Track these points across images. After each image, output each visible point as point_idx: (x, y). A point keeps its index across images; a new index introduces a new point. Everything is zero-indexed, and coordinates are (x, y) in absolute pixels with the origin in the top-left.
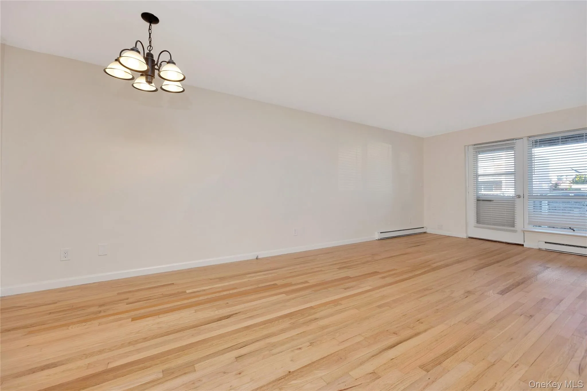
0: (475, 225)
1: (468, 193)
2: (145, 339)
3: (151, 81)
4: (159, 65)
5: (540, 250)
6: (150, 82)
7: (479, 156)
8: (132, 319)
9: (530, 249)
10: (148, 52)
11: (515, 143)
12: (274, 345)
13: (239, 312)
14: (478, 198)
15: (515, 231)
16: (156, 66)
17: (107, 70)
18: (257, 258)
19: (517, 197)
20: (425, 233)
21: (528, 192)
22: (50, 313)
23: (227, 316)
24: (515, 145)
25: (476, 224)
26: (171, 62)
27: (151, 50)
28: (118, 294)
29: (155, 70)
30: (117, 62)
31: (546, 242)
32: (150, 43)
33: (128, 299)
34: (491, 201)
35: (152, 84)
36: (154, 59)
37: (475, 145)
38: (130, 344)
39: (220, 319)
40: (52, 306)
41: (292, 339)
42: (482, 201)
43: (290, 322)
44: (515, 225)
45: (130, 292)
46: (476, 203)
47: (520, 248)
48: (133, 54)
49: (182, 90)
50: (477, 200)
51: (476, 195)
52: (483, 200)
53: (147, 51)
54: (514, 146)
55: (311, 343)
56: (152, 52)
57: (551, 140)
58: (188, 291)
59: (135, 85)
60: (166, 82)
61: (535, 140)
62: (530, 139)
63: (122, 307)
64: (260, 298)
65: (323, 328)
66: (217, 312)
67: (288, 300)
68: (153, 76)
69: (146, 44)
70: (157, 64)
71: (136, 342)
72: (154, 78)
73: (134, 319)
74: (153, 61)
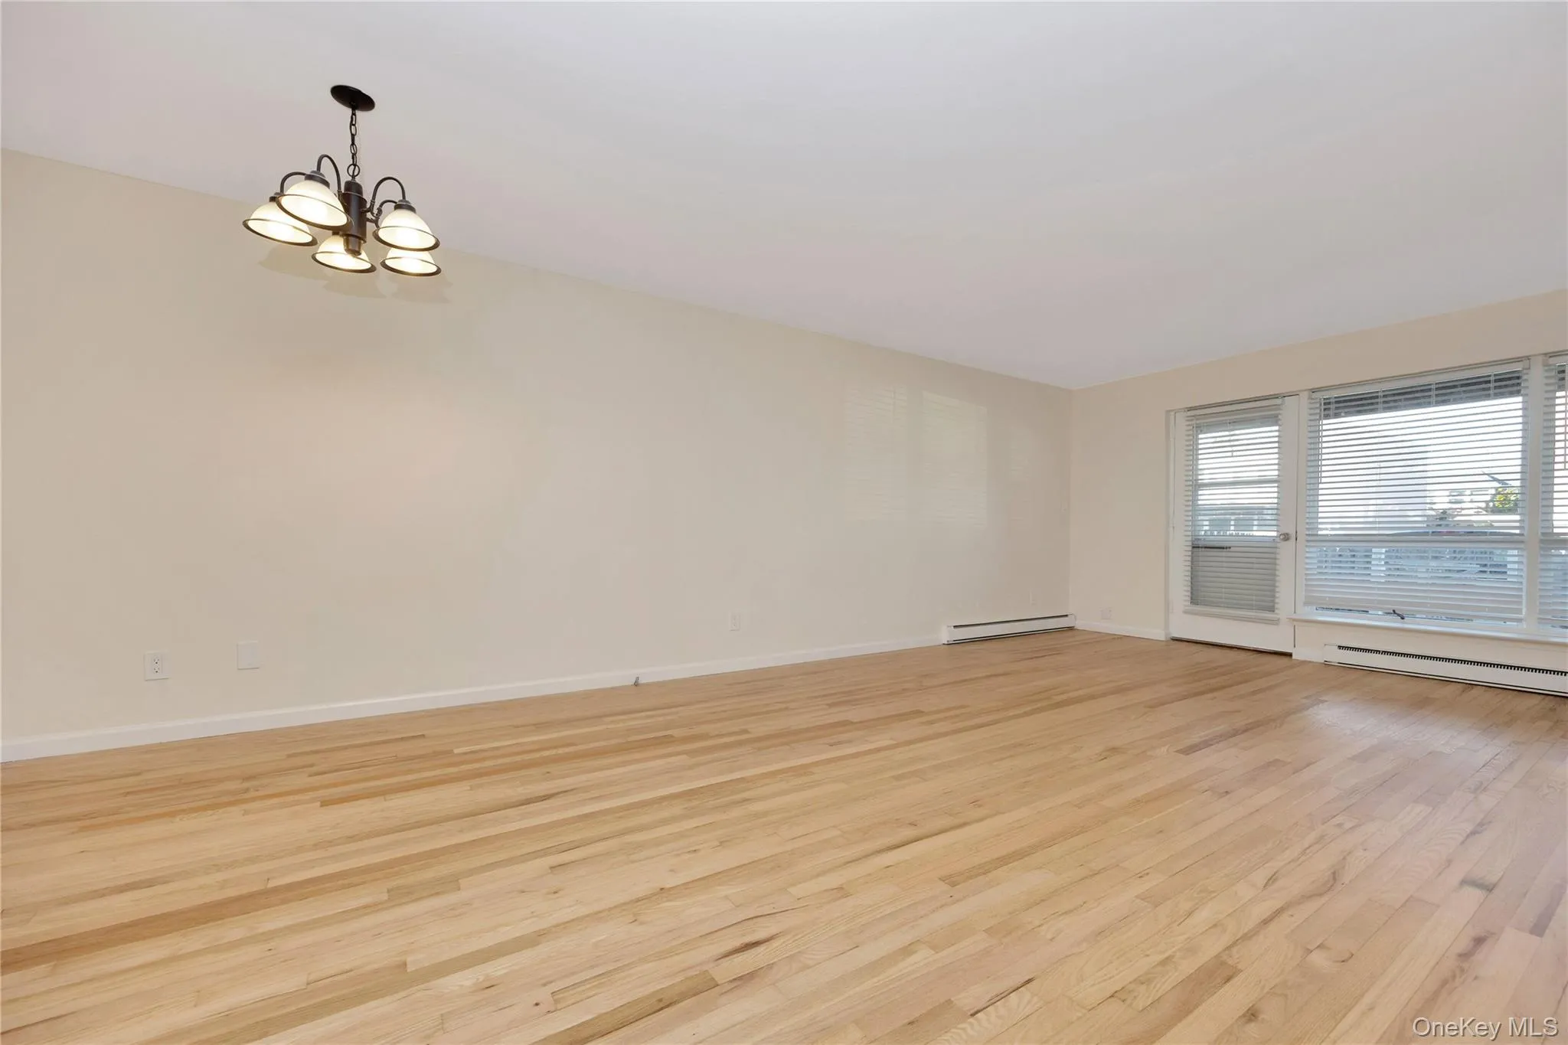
0: (1187, 608)
1: (1171, 529)
2: (352, 839)
3: (357, 249)
4: (375, 211)
5: (1327, 664)
6: (355, 253)
7: (1201, 436)
8: (322, 802)
9: (1304, 663)
10: (350, 179)
11: (1282, 404)
12: (640, 846)
13: (572, 790)
14: (1196, 543)
15: (1275, 622)
16: (369, 213)
17: (251, 224)
18: (636, 684)
19: (1282, 537)
20: (1071, 628)
21: (1307, 526)
22: (128, 793)
23: (544, 796)
24: (1280, 409)
25: (1188, 606)
26: (403, 205)
27: (355, 174)
28: (289, 756)
29: (368, 223)
30: (274, 205)
31: (1340, 647)
32: (353, 158)
33: (312, 765)
34: (1223, 548)
35: (359, 257)
36: (364, 197)
37: (1190, 409)
38: (316, 846)
39: (528, 802)
40: (132, 780)
41: (682, 835)
42: (1203, 549)
43: (686, 806)
44: (1276, 606)
45: (316, 752)
46: (1190, 553)
47: (1284, 660)
48: (314, 189)
49: (434, 269)
50: (1193, 547)
51: (1190, 533)
52: (1206, 547)
53: (345, 178)
54: (1277, 412)
55: (721, 843)
56: (358, 180)
57: (1361, 399)
58: (456, 751)
59: (319, 257)
60: (393, 252)
61: (1324, 399)
62: (1314, 395)
63: (300, 780)
64: (624, 764)
65: (757, 815)
66: (520, 790)
67: (691, 768)
68: (361, 237)
69: (344, 161)
70: (370, 210)
71: (331, 843)
72: (365, 242)
73: (325, 803)
74: (362, 201)
